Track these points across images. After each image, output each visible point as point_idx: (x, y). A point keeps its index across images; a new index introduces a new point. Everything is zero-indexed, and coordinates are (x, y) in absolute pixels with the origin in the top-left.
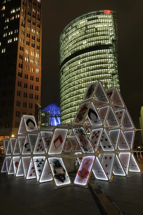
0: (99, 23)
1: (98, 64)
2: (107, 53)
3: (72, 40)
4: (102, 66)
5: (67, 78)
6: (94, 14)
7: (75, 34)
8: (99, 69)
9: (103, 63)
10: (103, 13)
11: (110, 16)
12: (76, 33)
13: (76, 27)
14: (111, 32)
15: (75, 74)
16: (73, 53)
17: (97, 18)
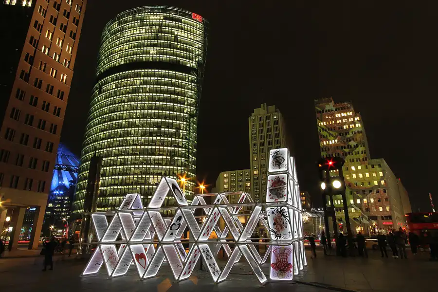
0: (182, 29)
1: (171, 94)
2: (187, 80)
3: (131, 40)
4: (176, 98)
5: (109, 103)
6: (176, 12)
7: (138, 32)
8: (170, 102)
9: (178, 94)
10: (190, 17)
11: (200, 26)
12: (140, 31)
13: (142, 20)
14: (197, 49)
15: (126, 100)
16: (128, 62)
17: (180, 21)
